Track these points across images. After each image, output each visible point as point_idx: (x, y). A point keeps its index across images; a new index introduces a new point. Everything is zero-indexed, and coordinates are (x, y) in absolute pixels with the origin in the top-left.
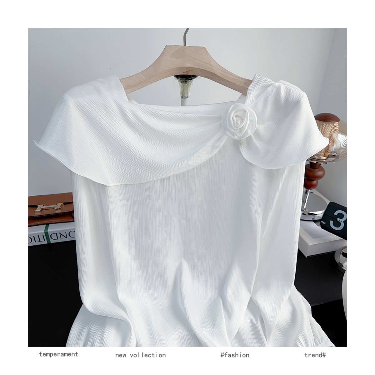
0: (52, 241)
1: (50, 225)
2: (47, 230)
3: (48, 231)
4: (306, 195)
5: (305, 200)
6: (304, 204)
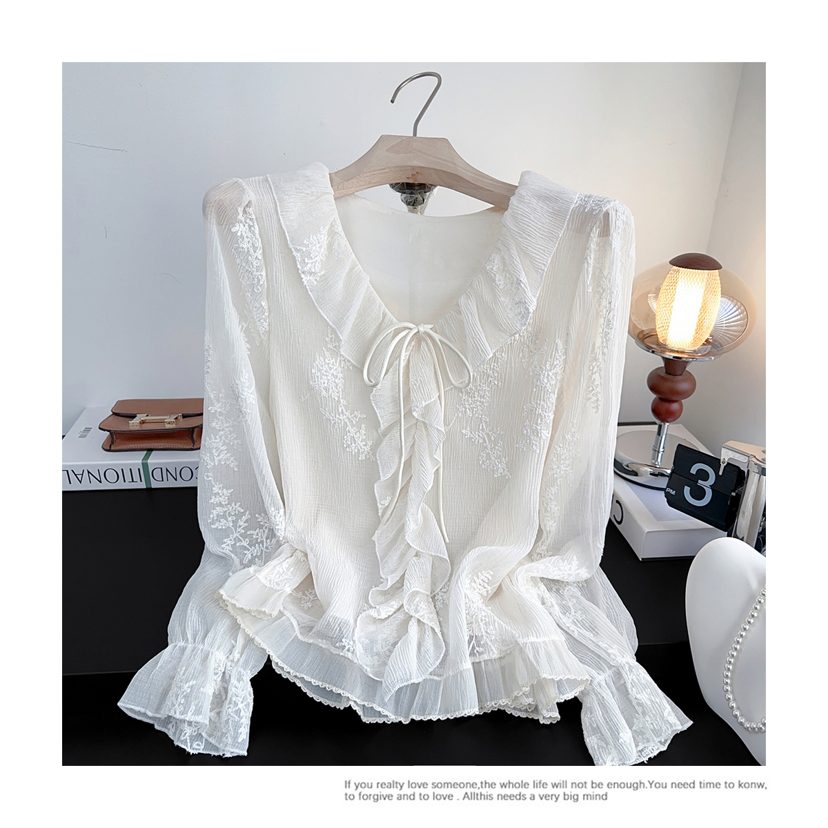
0: (155, 485)
1: (153, 452)
2: (147, 459)
3: (149, 461)
4: (660, 437)
5: (658, 447)
6: (656, 454)
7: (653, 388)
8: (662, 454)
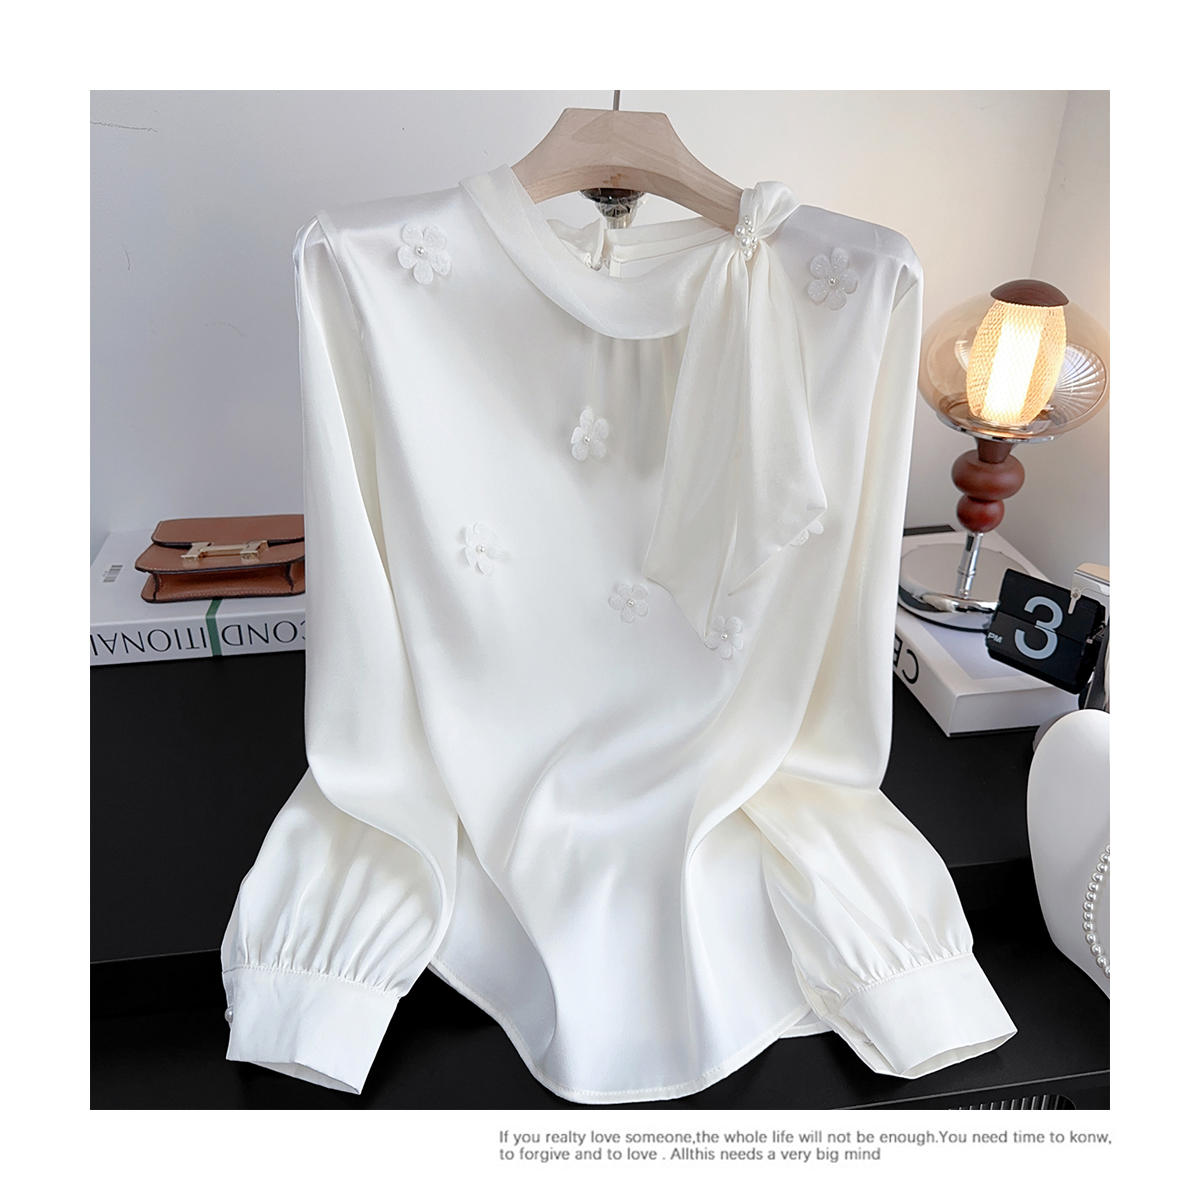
0: (226, 651)
1: (223, 601)
2: (214, 613)
3: (217, 616)
4: (970, 554)
5: (966, 568)
6: (964, 580)
7: (960, 482)
8: (972, 579)
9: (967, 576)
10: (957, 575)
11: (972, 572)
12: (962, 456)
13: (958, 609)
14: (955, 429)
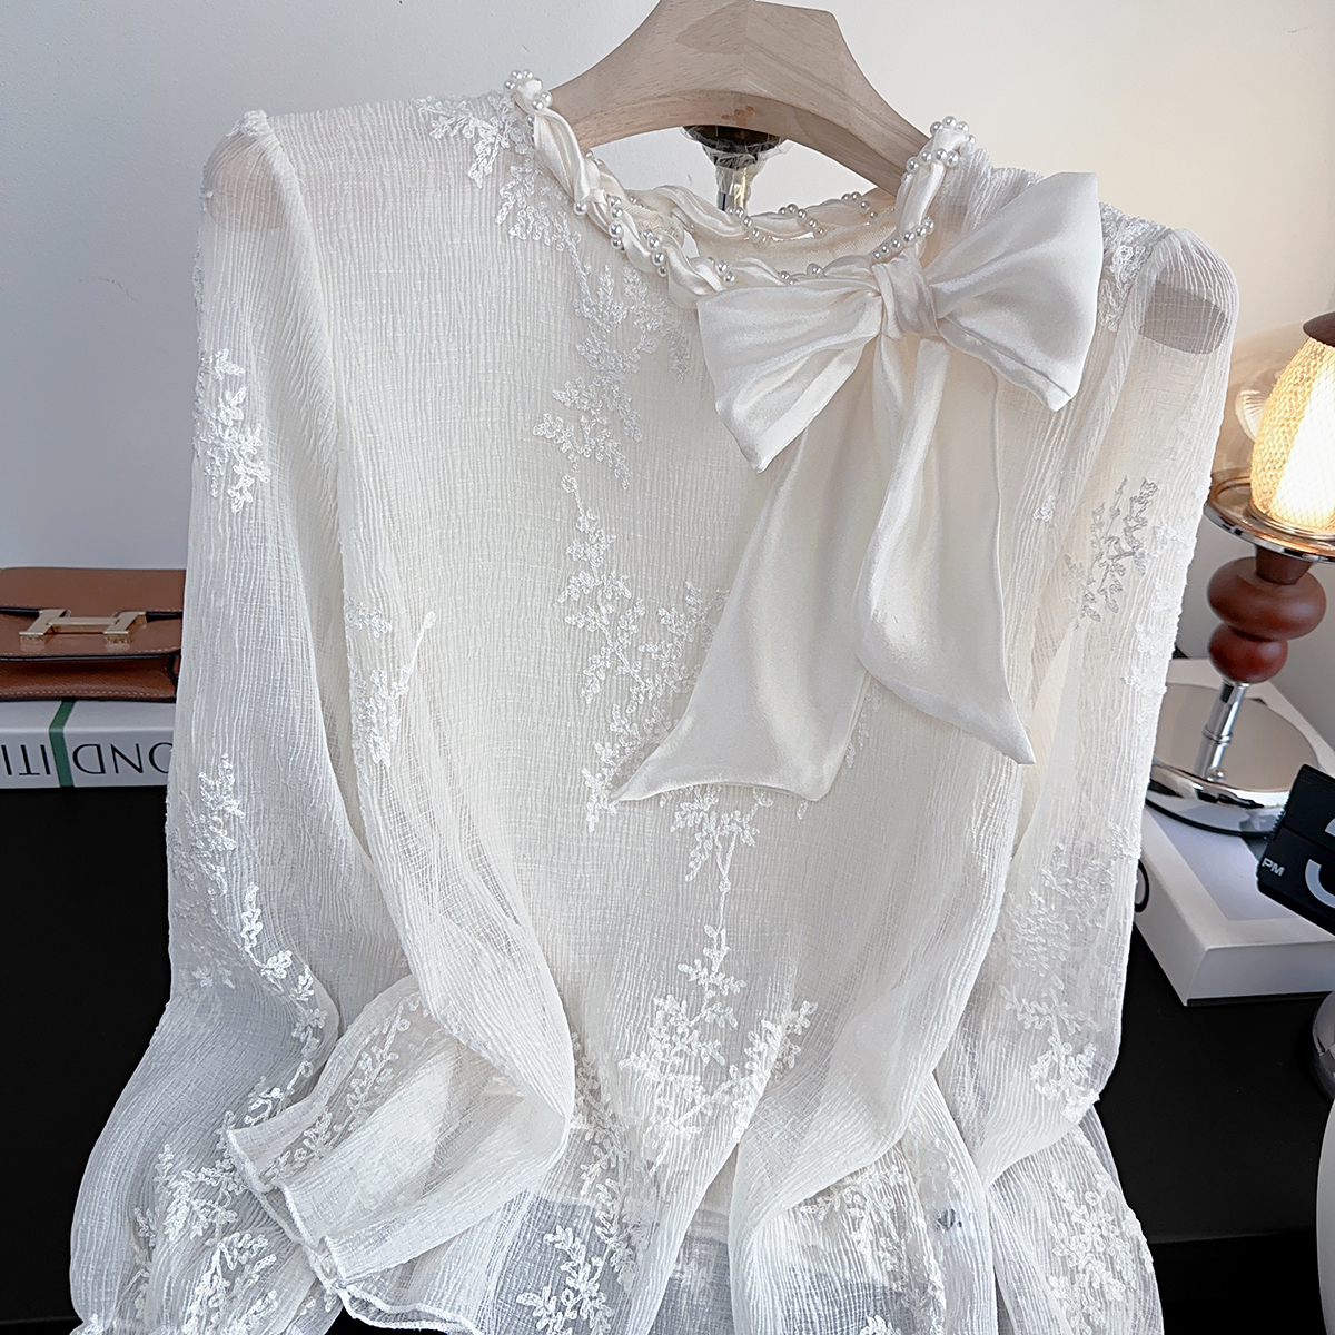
4: (1226, 706)
5: (1216, 731)
6: (1211, 747)
7: (1220, 603)
8: (1224, 748)
9: (1218, 743)
10: (1201, 738)
11: (1225, 738)
12: (1228, 564)
13: (1202, 796)
14: (1228, 529)
